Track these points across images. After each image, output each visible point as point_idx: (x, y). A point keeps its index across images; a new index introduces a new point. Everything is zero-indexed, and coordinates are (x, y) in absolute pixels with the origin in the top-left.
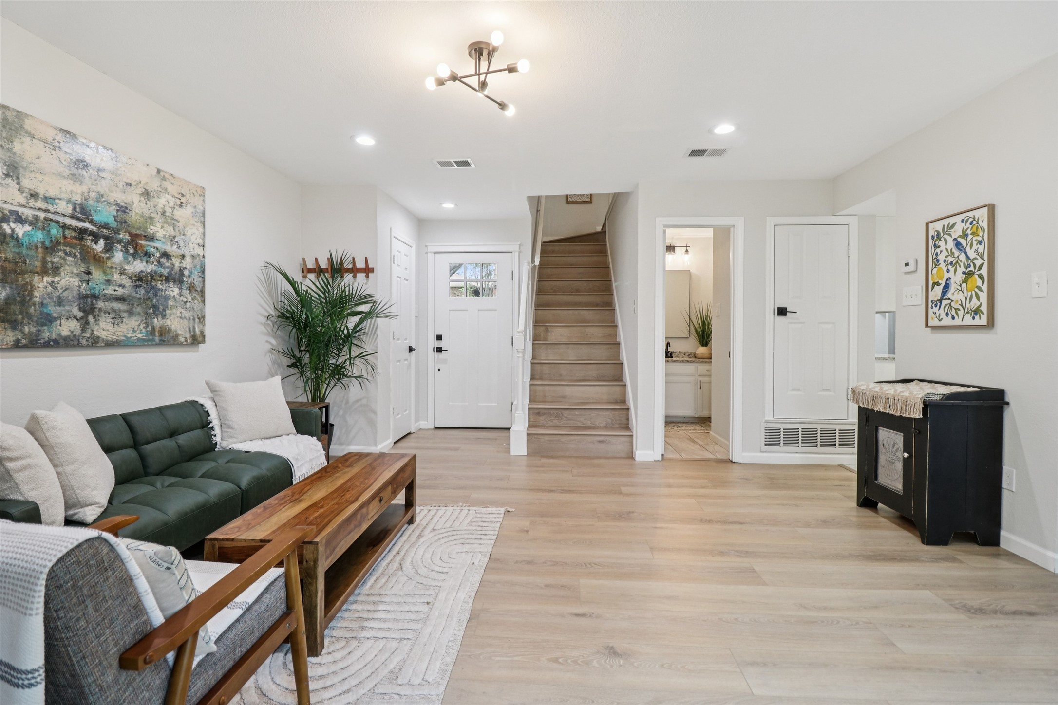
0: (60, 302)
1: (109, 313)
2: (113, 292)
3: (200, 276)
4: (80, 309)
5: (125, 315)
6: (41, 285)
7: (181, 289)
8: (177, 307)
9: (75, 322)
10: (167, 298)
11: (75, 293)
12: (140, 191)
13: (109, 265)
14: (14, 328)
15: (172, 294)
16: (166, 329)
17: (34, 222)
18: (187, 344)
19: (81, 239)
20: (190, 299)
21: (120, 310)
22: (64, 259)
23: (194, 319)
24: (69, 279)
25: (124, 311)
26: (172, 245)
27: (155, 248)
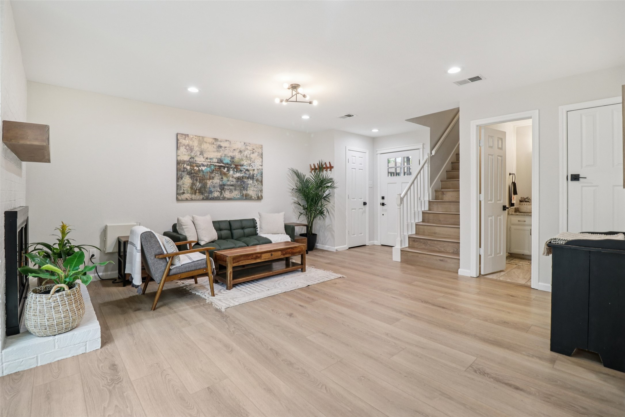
0: (214, 187)
1: (228, 190)
2: (230, 183)
3: (260, 176)
4: (220, 189)
5: (234, 190)
6: (209, 182)
7: (253, 181)
8: (251, 187)
9: (219, 193)
10: (248, 184)
11: (218, 184)
12: (238, 151)
13: (228, 175)
14: (202, 195)
15: (250, 183)
16: (247, 194)
17: (207, 166)
18: (256, 200)
19: (220, 169)
20: (256, 184)
21: (232, 189)
22: (215, 175)
23: (258, 191)
24: (217, 181)
25: (233, 189)
26: (250, 167)
27: (243, 168)
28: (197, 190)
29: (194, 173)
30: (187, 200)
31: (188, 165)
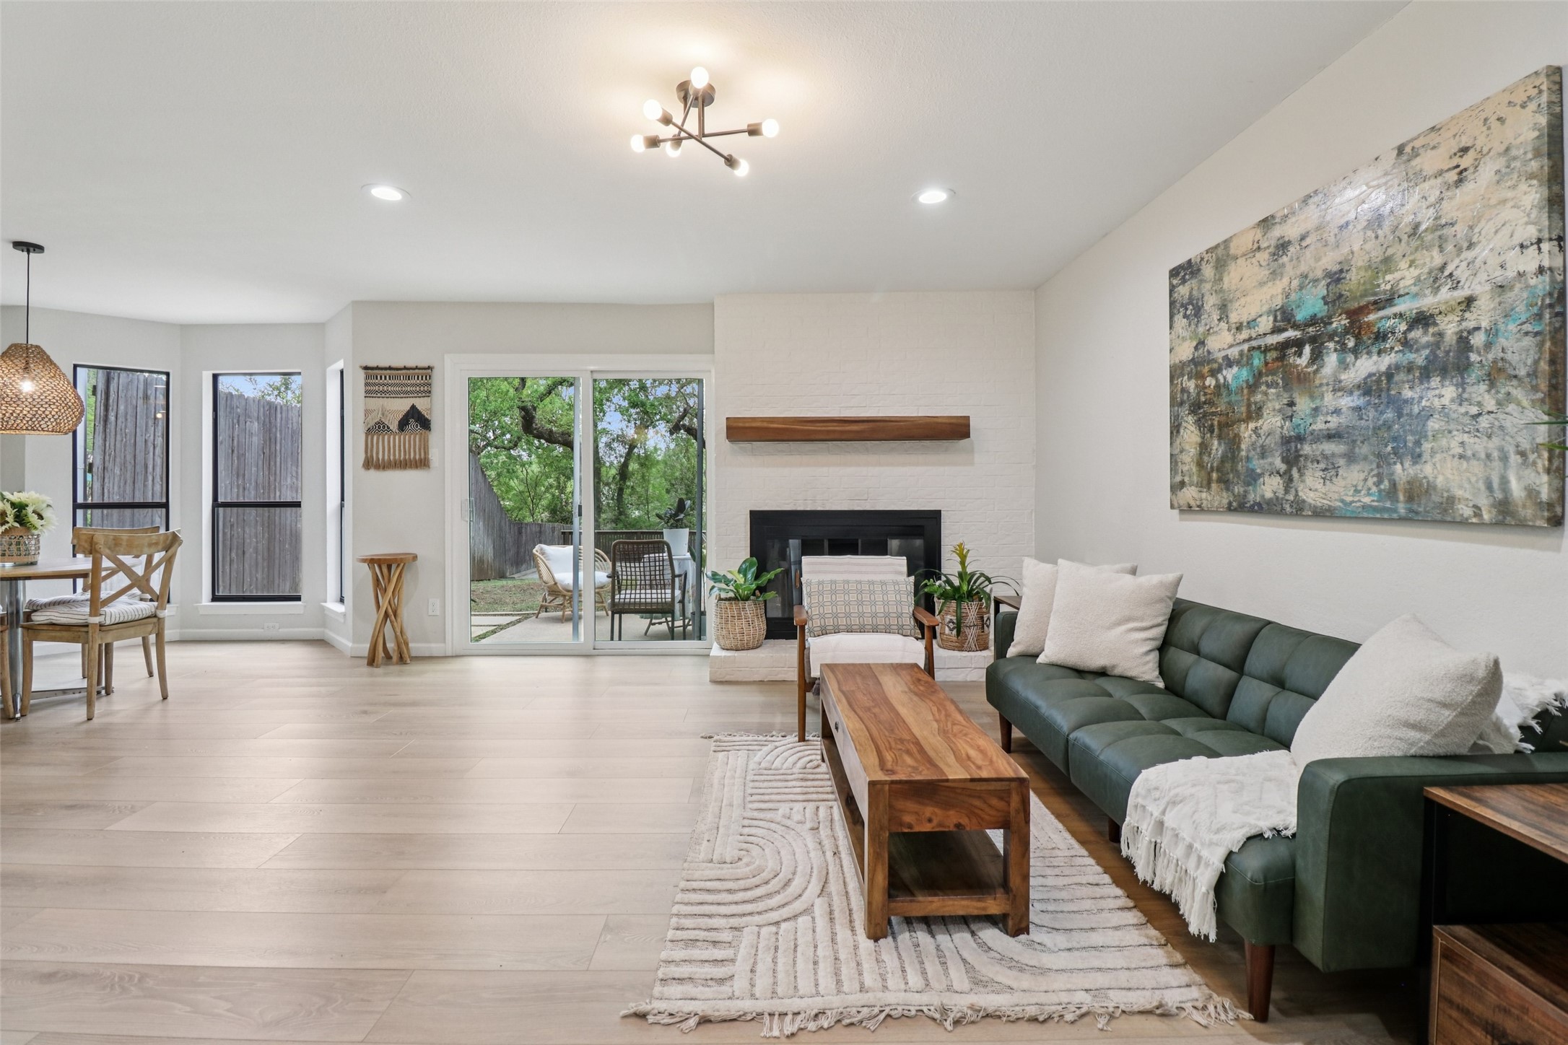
0: (1263, 453)
1: (1319, 462)
2: (1323, 426)
3: (1527, 334)
4: (1282, 460)
5: (1342, 462)
6: (1247, 434)
7: (1462, 385)
8: (1450, 432)
9: (1278, 478)
11: (1277, 437)
13: (1317, 382)
14: (1227, 489)
15: (1437, 403)
16: (1421, 485)
17: (1239, 361)
18: (1482, 525)
19: (1282, 358)
20: (1490, 404)
21: (1333, 455)
22: (1266, 394)
23: (1504, 458)
24: (1272, 420)
25: (1341, 456)
26: (1436, 290)
27: (1395, 315)
28: (1212, 469)
29: (1205, 403)
30: (1190, 509)
31: (1190, 376)
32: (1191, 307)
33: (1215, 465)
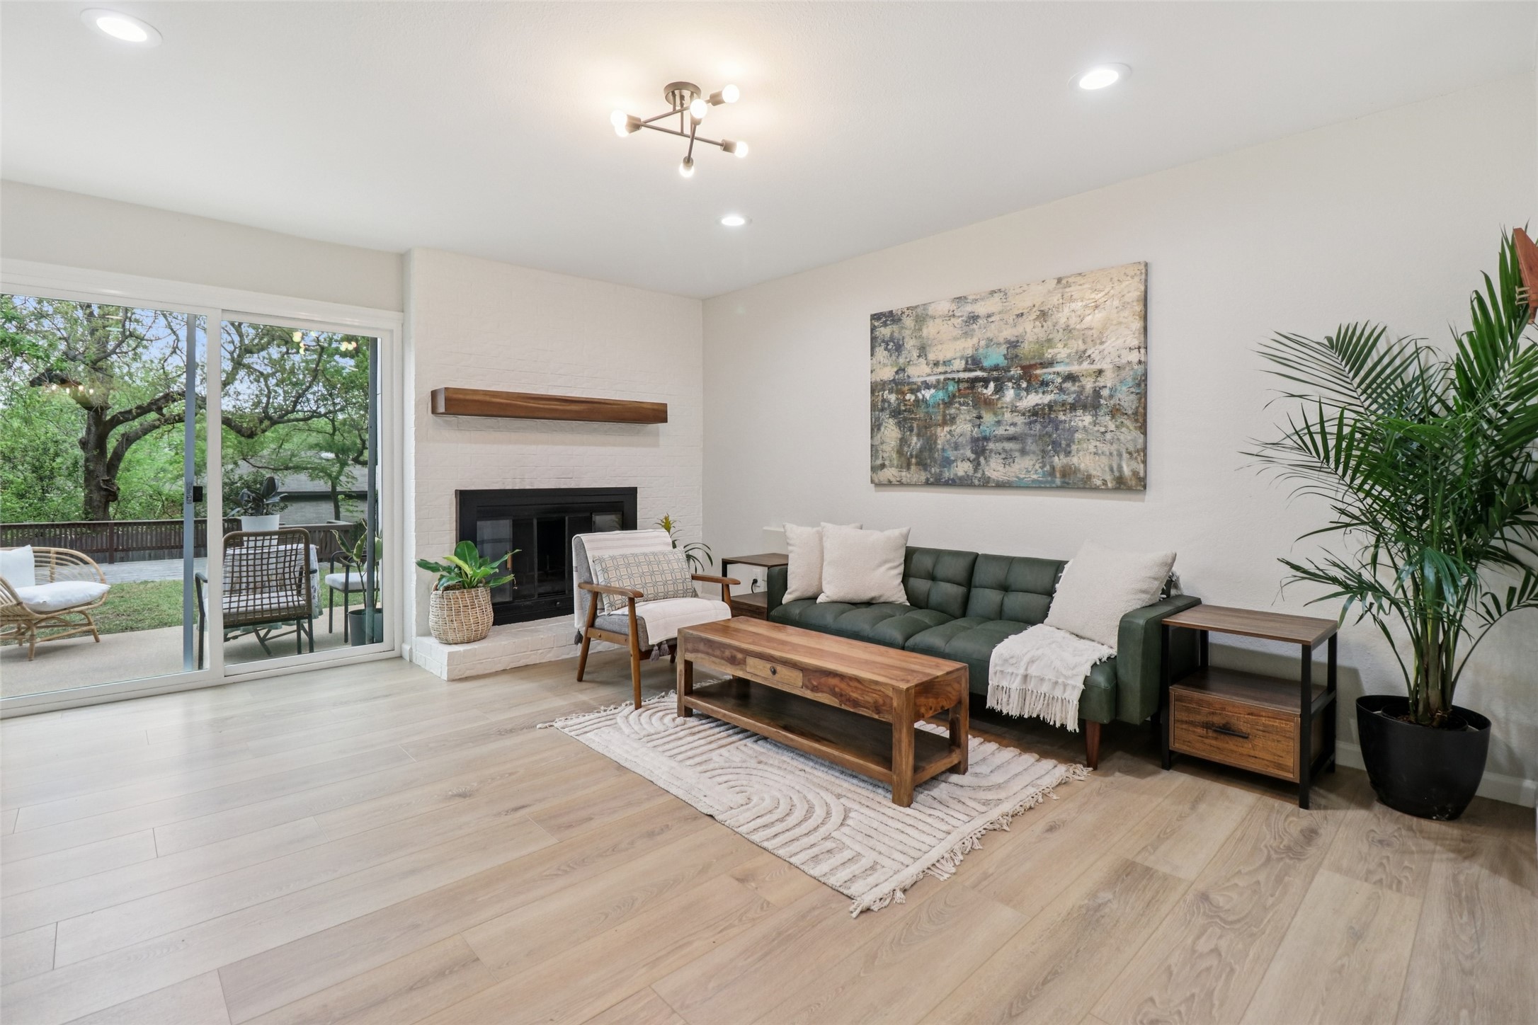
0: (956, 447)
1: (1000, 454)
2: (1004, 432)
3: (1132, 393)
4: (973, 452)
5: (1017, 454)
6: (942, 434)
7: (1096, 415)
8: (1088, 440)
9: (969, 463)
10: (1073, 430)
11: (969, 437)
12: (1034, 315)
13: (999, 406)
14: (925, 470)
15: (1080, 424)
16: (1071, 468)
17: (936, 386)
18: (1108, 490)
19: (972, 388)
20: (1111, 427)
21: (1011, 450)
22: (959, 409)
23: (1120, 455)
24: (964, 427)
25: (1016, 451)
26: (1080, 363)
27: (1054, 373)
28: (911, 456)
29: (905, 411)
30: (890, 483)
31: (891, 392)
32: (892, 344)
33: (914, 453)
